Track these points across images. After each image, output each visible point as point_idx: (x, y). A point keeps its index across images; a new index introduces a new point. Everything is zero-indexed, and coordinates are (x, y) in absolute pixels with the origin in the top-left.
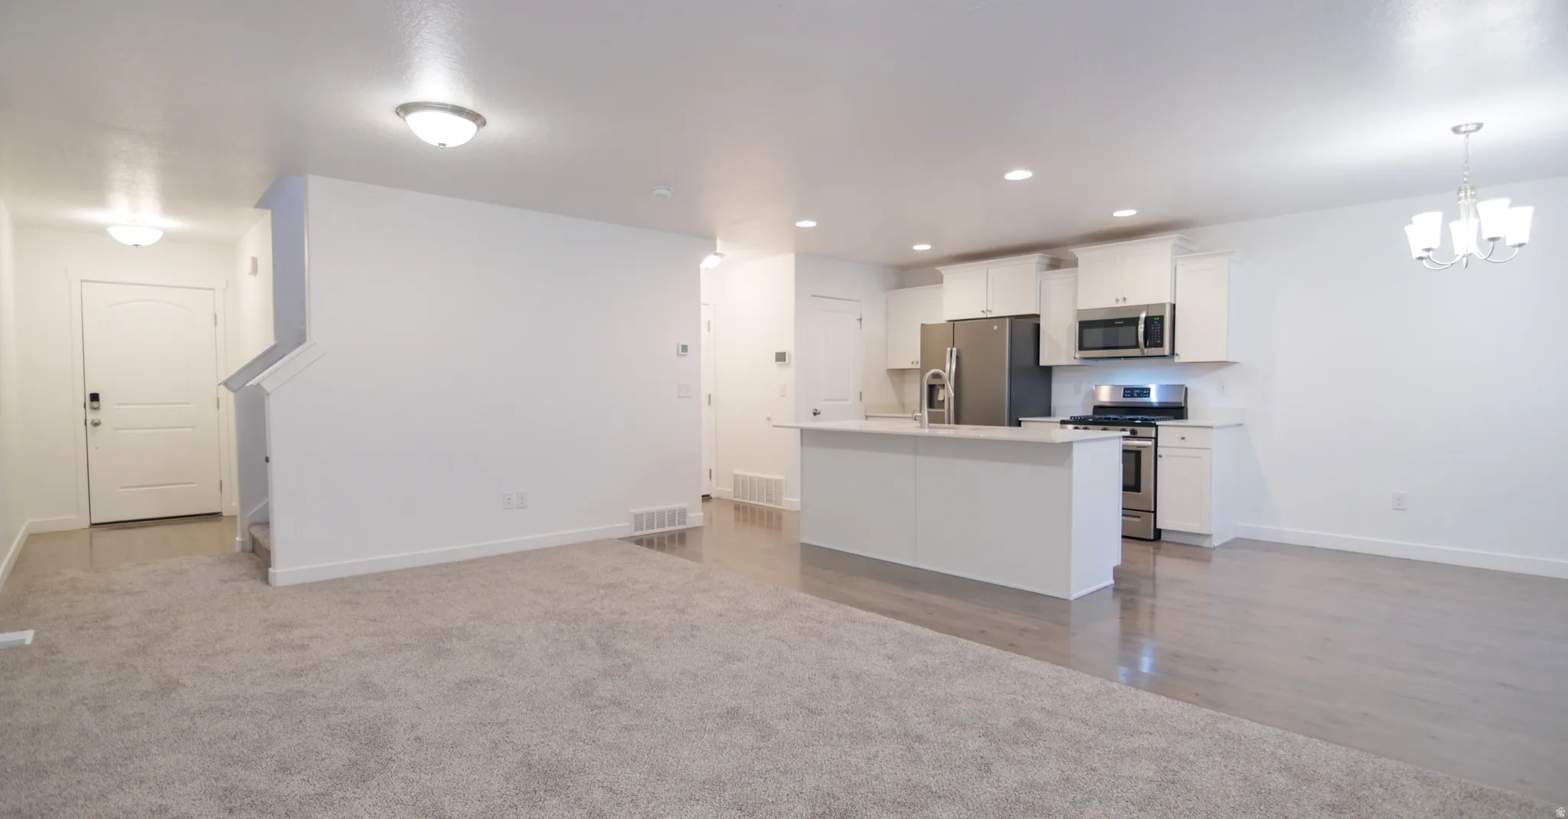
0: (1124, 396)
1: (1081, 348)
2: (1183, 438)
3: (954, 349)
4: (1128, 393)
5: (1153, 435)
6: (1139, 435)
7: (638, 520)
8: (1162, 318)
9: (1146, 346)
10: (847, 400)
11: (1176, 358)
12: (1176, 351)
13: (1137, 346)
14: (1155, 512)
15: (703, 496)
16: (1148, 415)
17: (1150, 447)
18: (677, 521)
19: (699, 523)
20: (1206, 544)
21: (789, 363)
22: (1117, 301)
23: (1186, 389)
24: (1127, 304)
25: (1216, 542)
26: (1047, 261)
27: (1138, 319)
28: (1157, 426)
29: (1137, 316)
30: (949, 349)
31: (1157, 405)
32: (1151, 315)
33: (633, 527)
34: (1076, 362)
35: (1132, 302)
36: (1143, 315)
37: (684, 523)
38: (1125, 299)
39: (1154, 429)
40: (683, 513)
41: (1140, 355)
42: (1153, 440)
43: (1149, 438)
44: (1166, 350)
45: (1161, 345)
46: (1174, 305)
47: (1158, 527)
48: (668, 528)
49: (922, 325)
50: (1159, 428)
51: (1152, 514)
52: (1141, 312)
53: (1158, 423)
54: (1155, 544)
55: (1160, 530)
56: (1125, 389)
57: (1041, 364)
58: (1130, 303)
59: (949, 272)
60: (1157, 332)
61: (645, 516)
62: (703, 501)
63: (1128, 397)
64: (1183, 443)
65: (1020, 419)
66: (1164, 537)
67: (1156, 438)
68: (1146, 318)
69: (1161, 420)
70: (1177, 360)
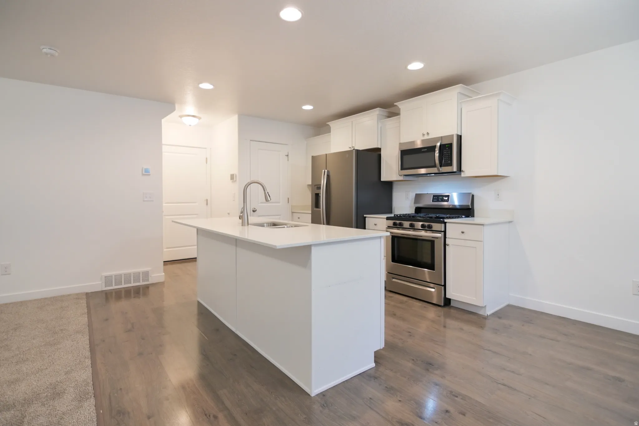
0: (433, 201)
1: (402, 168)
2: (463, 233)
3: (326, 171)
4: (435, 199)
5: (443, 230)
6: (433, 229)
7: (108, 280)
8: (451, 145)
9: (441, 166)
10: (279, 203)
11: (462, 173)
12: (462, 169)
13: (435, 166)
14: (445, 286)
15: (164, 262)
16: (444, 214)
17: (441, 238)
18: (141, 279)
19: (162, 280)
20: (481, 312)
21: (236, 181)
22: (424, 135)
23: (473, 196)
24: (430, 137)
25: (489, 312)
26: (386, 114)
27: (435, 147)
28: (445, 223)
29: (433, 145)
30: (323, 171)
31: (458, 207)
32: (443, 143)
33: (104, 284)
34: (401, 178)
35: (432, 135)
36: (438, 144)
37: (148, 280)
38: (428, 134)
39: (443, 225)
40: (146, 275)
41: (437, 172)
42: (443, 233)
43: (439, 232)
44: (455, 168)
45: (451, 164)
46: (461, 136)
47: (447, 297)
48: (133, 284)
49: (312, 156)
50: (447, 224)
51: (443, 288)
52: (437, 142)
53: (446, 220)
54: (446, 309)
55: (450, 300)
56: (434, 196)
57: (382, 180)
58: (431, 136)
59: (335, 125)
60: (448, 155)
61: (113, 277)
62: (164, 265)
63: (435, 201)
64: (463, 236)
65: (365, 216)
66: (452, 304)
67: (445, 232)
68: (440, 146)
69: (450, 218)
70: (463, 175)
